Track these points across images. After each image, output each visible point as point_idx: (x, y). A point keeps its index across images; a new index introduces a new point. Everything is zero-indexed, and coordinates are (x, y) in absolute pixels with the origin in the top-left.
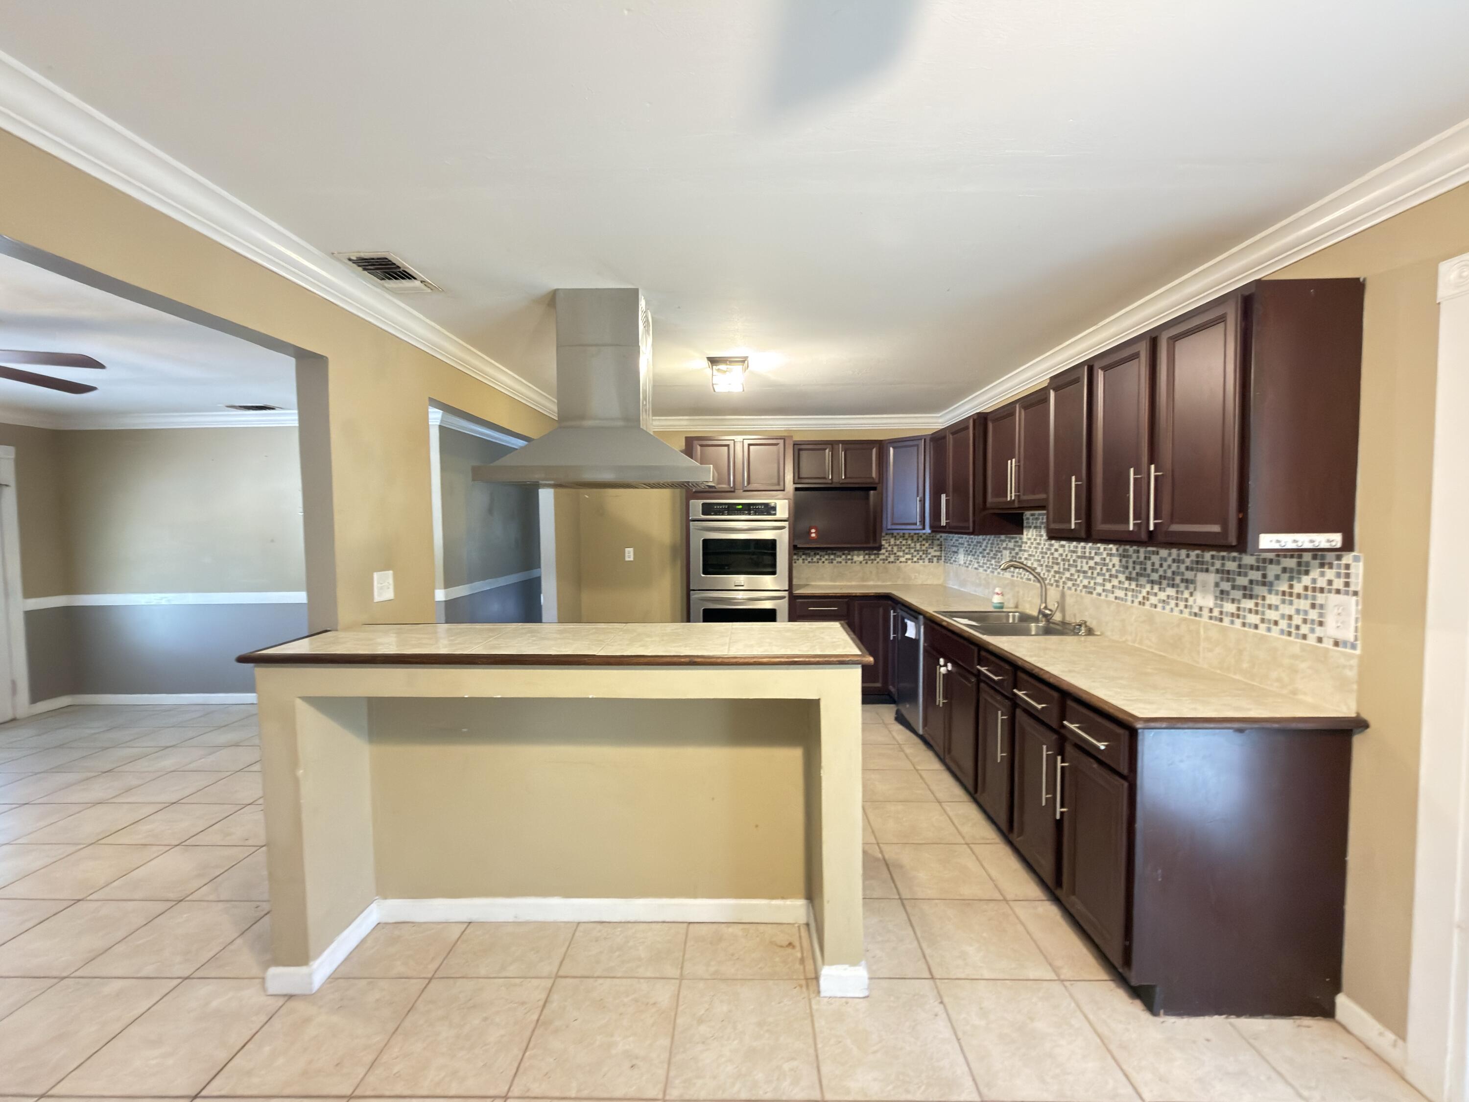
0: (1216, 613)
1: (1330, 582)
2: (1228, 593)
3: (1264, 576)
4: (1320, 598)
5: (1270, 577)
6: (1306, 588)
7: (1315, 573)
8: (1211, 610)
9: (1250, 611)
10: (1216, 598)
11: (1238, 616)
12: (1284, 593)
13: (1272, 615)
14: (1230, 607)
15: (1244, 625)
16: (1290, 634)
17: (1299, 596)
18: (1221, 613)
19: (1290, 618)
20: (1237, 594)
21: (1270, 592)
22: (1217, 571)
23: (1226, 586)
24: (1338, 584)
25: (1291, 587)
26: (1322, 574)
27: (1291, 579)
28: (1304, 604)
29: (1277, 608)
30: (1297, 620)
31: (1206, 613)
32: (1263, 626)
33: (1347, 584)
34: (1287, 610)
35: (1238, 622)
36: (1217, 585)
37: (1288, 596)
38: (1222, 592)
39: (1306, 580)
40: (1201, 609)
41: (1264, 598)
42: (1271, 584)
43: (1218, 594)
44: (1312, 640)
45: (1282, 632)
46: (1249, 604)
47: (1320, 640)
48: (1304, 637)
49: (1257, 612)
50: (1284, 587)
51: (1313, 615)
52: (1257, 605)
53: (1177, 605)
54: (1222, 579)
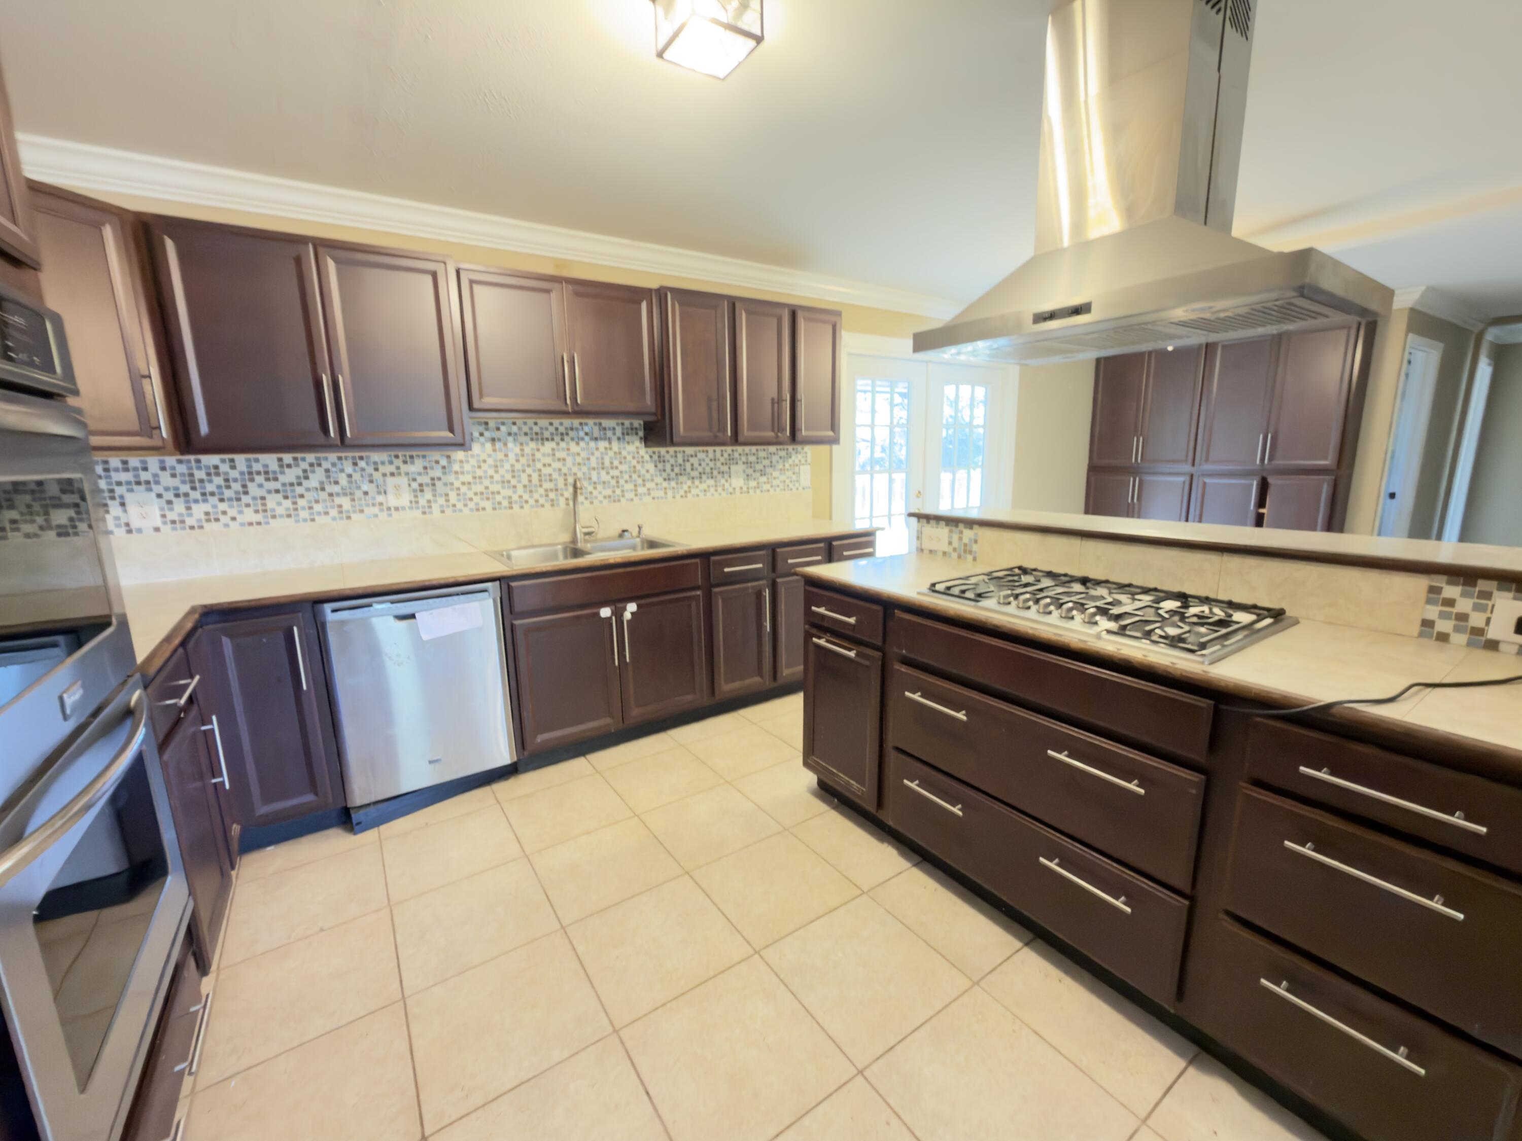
0: (745, 489)
1: (800, 461)
2: (751, 475)
3: (771, 462)
4: (797, 469)
5: (774, 463)
6: (790, 465)
7: (794, 457)
8: (741, 488)
9: (765, 483)
10: (744, 480)
11: (758, 487)
12: (781, 470)
13: (775, 482)
14: (753, 483)
15: (762, 491)
16: (784, 490)
17: (788, 470)
18: (748, 488)
19: (784, 482)
20: (758, 474)
21: (774, 470)
22: (744, 463)
23: (750, 471)
24: (803, 461)
25: (784, 466)
26: (797, 457)
27: (784, 462)
28: (789, 473)
29: (778, 478)
30: (788, 482)
31: (738, 491)
32: (772, 490)
33: (806, 461)
34: (782, 478)
35: (758, 491)
36: (744, 471)
37: (783, 470)
38: (748, 475)
39: (790, 461)
40: (734, 489)
41: (771, 474)
42: (775, 466)
43: (746, 477)
44: (794, 489)
45: (781, 490)
46: (764, 479)
47: (797, 489)
48: (791, 489)
49: (768, 482)
50: (781, 466)
51: (794, 477)
52: (768, 479)
53: (716, 490)
54: (747, 468)
